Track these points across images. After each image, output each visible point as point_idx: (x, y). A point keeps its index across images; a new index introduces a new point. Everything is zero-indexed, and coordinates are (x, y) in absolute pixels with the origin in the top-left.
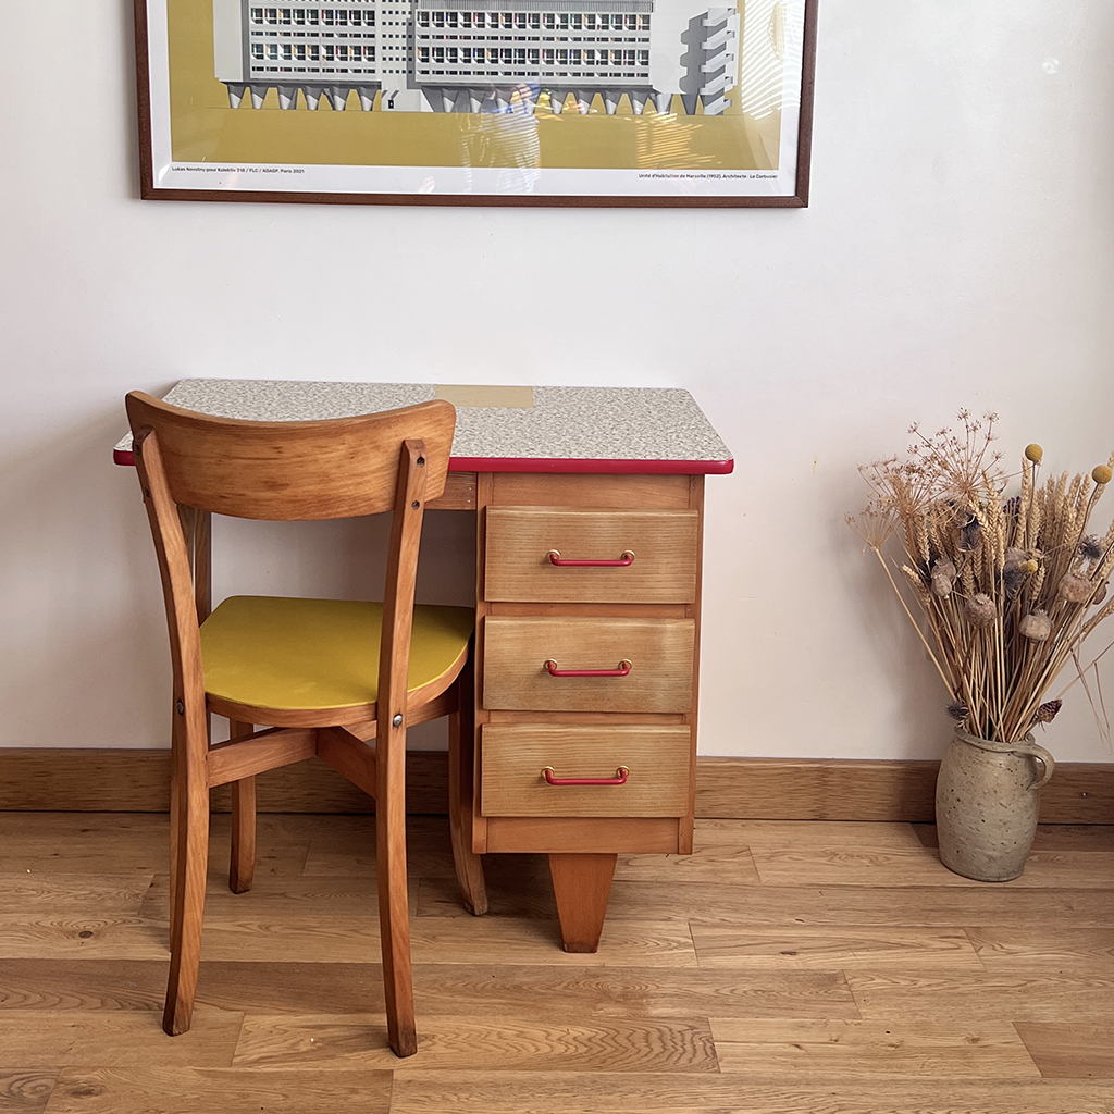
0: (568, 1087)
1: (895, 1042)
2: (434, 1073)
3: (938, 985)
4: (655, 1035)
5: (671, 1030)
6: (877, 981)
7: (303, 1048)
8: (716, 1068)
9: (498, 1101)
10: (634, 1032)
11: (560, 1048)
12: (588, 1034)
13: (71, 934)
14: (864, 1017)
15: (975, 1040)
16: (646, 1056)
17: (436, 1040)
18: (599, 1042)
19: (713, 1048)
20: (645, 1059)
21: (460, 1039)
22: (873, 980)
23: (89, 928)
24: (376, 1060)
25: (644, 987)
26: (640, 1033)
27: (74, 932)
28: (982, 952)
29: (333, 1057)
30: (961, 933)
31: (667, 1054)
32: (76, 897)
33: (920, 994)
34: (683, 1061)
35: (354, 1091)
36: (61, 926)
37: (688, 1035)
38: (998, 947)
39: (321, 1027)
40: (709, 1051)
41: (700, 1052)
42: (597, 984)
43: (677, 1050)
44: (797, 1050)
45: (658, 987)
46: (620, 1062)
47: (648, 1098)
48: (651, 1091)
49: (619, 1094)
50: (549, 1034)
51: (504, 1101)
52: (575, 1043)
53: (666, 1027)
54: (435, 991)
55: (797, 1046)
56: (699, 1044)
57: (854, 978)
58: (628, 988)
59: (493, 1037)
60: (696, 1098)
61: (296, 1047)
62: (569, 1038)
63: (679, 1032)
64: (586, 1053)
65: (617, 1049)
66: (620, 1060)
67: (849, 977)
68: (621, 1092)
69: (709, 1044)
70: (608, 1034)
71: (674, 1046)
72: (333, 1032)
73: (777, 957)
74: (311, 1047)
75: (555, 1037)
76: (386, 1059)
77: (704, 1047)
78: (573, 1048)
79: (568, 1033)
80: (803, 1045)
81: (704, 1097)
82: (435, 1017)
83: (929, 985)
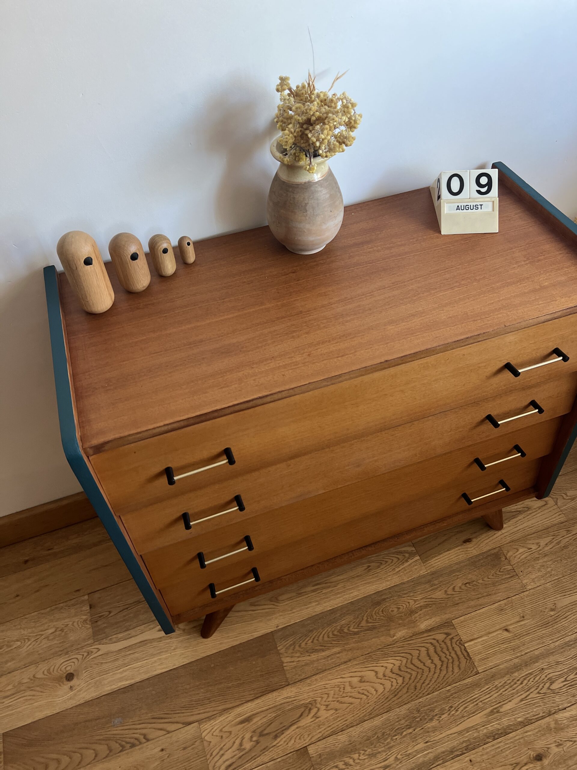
0: (407, 723)
1: (552, 607)
2: (330, 740)
3: (550, 542)
4: (432, 649)
6: (521, 550)
7: (247, 745)
8: (475, 670)
9: (377, 754)
10: (420, 650)
11: (388, 684)
12: (398, 663)
13: (59, 680)
14: (527, 588)
16: (435, 673)
17: (318, 705)
18: (405, 669)
19: (466, 650)
20: (436, 675)
21: (330, 699)
22: (518, 550)
23: (70, 669)
24: (292, 741)
25: (408, 604)
26: (423, 651)
27: (61, 678)
28: (559, 504)
29: (265, 749)
31: (445, 666)
32: (47, 638)
33: (546, 555)
34: (456, 670)
36: (50, 673)
37: (448, 642)
39: (249, 719)
40: (465, 654)
41: (463, 660)
42: (382, 611)
43: (448, 660)
44: (509, 635)
45: (415, 601)
46: (424, 685)
47: (453, 715)
48: (451, 707)
49: (436, 718)
50: (376, 672)
51: (379, 752)
52: (394, 676)
53: (434, 639)
54: (298, 655)
55: (506, 630)
56: (457, 649)
57: (508, 552)
58: (400, 608)
59: (348, 689)
60: (477, 704)
61: (243, 747)
62: (388, 672)
63: (443, 641)
64: (403, 683)
65: (418, 672)
66: (423, 683)
67: (505, 552)
68: (436, 715)
69: (463, 647)
70: (408, 659)
71: (445, 657)
72: (258, 721)
73: (463, 547)
74: (252, 743)
75: (380, 675)
76: (298, 737)
77: (461, 651)
78: (394, 681)
79: (386, 668)
80: (510, 628)
81: (481, 701)
82: (308, 681)
83: (546, 544)
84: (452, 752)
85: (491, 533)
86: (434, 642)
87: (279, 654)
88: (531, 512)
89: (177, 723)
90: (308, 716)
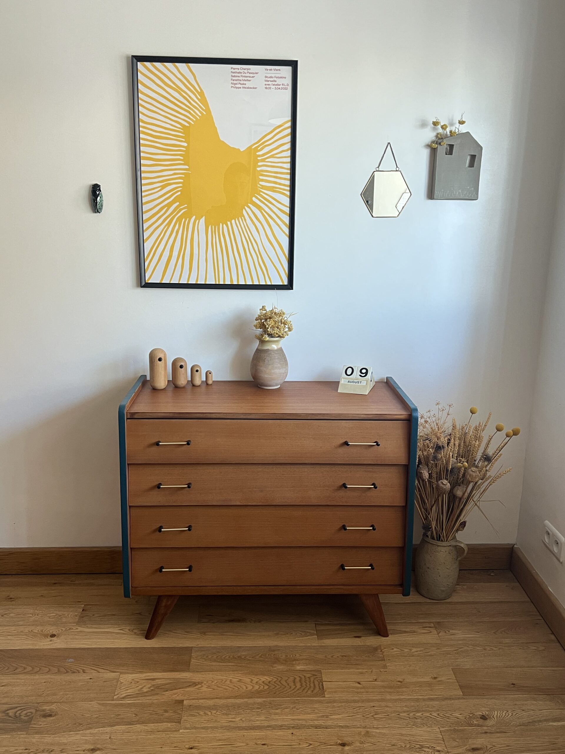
0: (259, 706)
1: (401, 680)
2: (201, 701)
3: (420, 651)
4: (298, 679)
5: (305, 677)
6: (395, 650)
7: (145, 690)
8: (323, 695)
9: (229, 714)
10: (289, 678)
11: (257, 687)
12: (270, 680)
13: (46, 636)
14: (388, 668)
15: (435, 678)
17: (203, 684)
18: (273, 683)
19: (322, 685)
20: (294, 691)
21: (213, 683)
22: (393, 649)
23: (54, 633)
24: (176, 695)
25: (294, 656)
26: (292, 679)
27: (48, 635)
28: (440, 634)
29: (157, 694)
30: (432, 625)
31: (302, 689)
32: (49, 617)
33: (413, 656)
34: (309, 692)
35: (166, 711)
36: (42, 632)
37: (312, 679)
38: (447, 632)
39: (154, 679)
40: (321, 687)
41: (317, 689)
42: (274, 655)
43: (307, 687)
44: (359, 685)
45: (300, 655)
46: (282, 693)
47: (294, 711)
48: (295, 707)
49: (281, 709)
50: (252, 680)
51: (231, 714)
52: (263, 684)
53: (303, 675)
54: (204, 660)
55: (359, 683)
56: (316, 683)
57: (385, 648)
58: (287, 656)
59: (228, 682)
60: (314, 710)
61: (142, 690)
62: (260, 682)
63: (308, 677)
64: (267, 689)
65: (281, 687)
66: (282, 692)
67: (382, 648)
68: (282, 708)
69: (321, 684)
70: (278, 679)
71: (306, 685)
72: (159, 682)
73: (352, 639)
74: (149, 690)
75: (254, 682)
76: (181, 695)
77: (319, 685)
78: (262, 687)
79: (260, 680)
80: (361, 683)
81: (318, 710)
82: (203, 673)
83: (417, 651)
84: (281, 726)
85: (379, 637)
86: (303, 677)
87: (191, 657)
88: (416, 634)
89: (108, 670)
90: (193, 687)
